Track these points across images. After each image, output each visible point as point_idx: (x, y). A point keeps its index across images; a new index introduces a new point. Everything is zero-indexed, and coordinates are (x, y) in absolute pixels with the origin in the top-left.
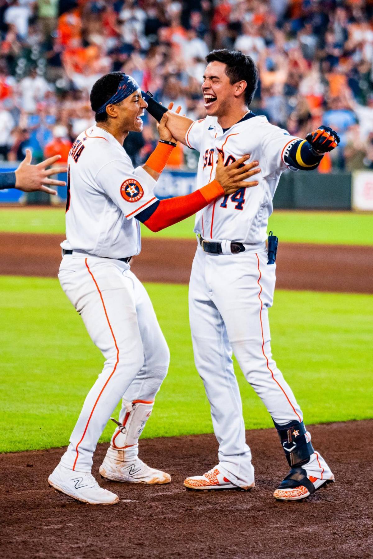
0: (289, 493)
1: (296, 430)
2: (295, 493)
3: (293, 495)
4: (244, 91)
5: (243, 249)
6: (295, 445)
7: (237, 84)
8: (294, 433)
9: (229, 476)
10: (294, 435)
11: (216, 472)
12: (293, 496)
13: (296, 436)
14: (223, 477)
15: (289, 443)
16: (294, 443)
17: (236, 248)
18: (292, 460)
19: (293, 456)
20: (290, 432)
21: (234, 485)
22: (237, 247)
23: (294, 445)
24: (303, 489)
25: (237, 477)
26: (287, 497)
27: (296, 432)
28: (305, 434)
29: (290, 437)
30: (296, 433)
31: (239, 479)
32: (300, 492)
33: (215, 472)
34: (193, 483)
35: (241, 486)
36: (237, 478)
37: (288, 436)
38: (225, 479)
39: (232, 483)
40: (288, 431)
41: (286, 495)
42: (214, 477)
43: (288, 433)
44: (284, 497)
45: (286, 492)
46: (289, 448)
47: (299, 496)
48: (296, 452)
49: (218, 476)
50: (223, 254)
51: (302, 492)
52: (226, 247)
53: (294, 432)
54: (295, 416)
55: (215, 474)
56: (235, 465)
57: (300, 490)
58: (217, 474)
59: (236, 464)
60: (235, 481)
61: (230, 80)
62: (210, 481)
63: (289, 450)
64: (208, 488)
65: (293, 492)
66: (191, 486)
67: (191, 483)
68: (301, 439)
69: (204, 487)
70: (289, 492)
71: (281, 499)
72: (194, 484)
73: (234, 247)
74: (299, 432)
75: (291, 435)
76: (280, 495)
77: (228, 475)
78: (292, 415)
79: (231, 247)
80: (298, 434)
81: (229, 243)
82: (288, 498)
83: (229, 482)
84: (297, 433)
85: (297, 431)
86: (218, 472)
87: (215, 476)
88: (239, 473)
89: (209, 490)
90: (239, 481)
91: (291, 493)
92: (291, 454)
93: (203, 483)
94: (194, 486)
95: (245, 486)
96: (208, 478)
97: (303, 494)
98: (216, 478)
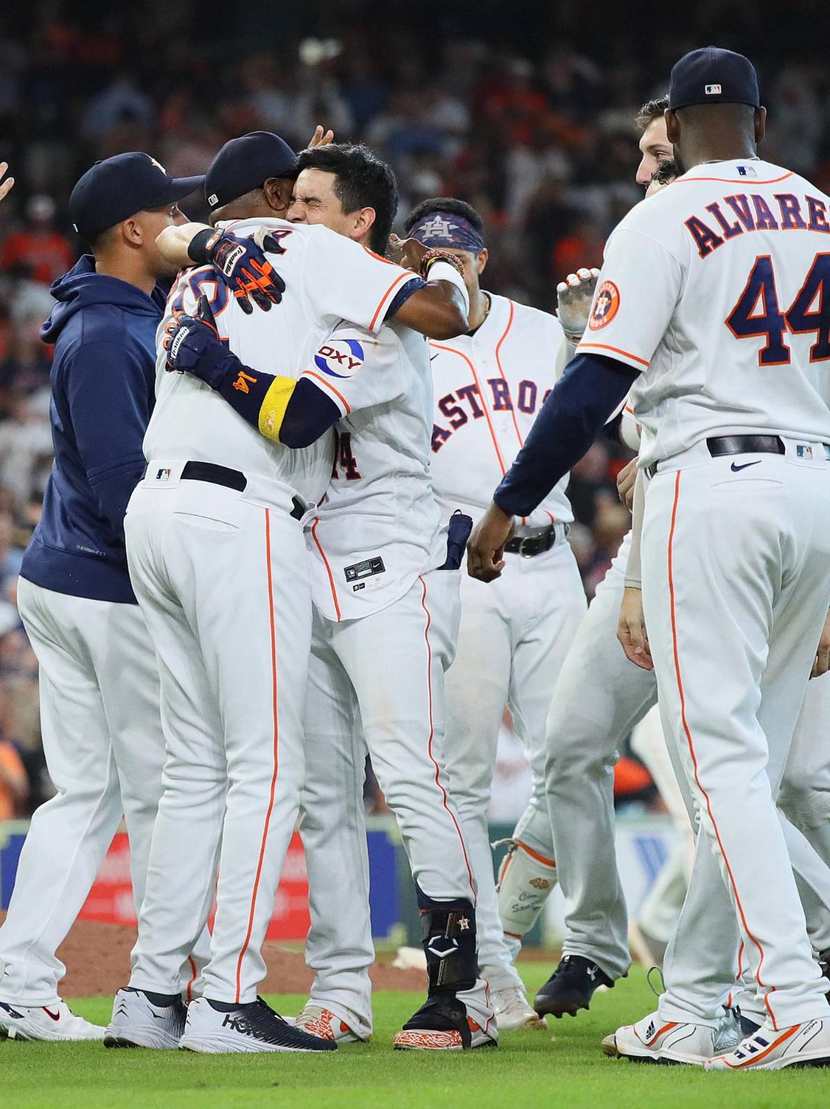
0: (430, 1038)
1: (464, 918)
2: (440, 1039)
3: (437, 1043)
4: (369, 229)
6: (455, 946)
7: (357, 214)
8: (461, 922)
9: (349, 1017)
10: (460, 926)
11: (327, 1016)
13: (462, 929)
14: (340, 1023)
15: (445, 939)
16: (455, 942)
18: (442, 976)
19: (446, 967)
21: (355, 1034)
23: (453, 945)
24: (456, 1035)
25: (359, 1018)
27: (464, 922)
29: (450, 929)
30: (464, 924)
32: (450, 1040)
33: (323, 1017)
37: (448, 924)
38: (343, 1026)
39: (352, 1033)
40: (449, 915)
42: (325, 1027)
43: (448, 919)
45: (424, 1036)
46: (442, 950)
48: (454, 962)
49: (330, 1022)
51: (452, 1040)
53: (461, 919)
57: (451, 1036)
58: (330, 1018)
60: (356, 1027)
61: (343, 207)
63: (441, 954)
65: (436, 1037)
68: (469, 937)
70: (430, 1035)
74: (468, 924)
75: (453, 923)
76: (412, 1041)
77: (346, 1015)
82: (428, 1049)
83: (348, 1031)
84: (466, 924)
85: (466, 920)
86: (330, 1013)
87: (328, 1023)
91: (433, 1038)
92: (442, 961)
97: (453, 1047)
98: (330, 1027)
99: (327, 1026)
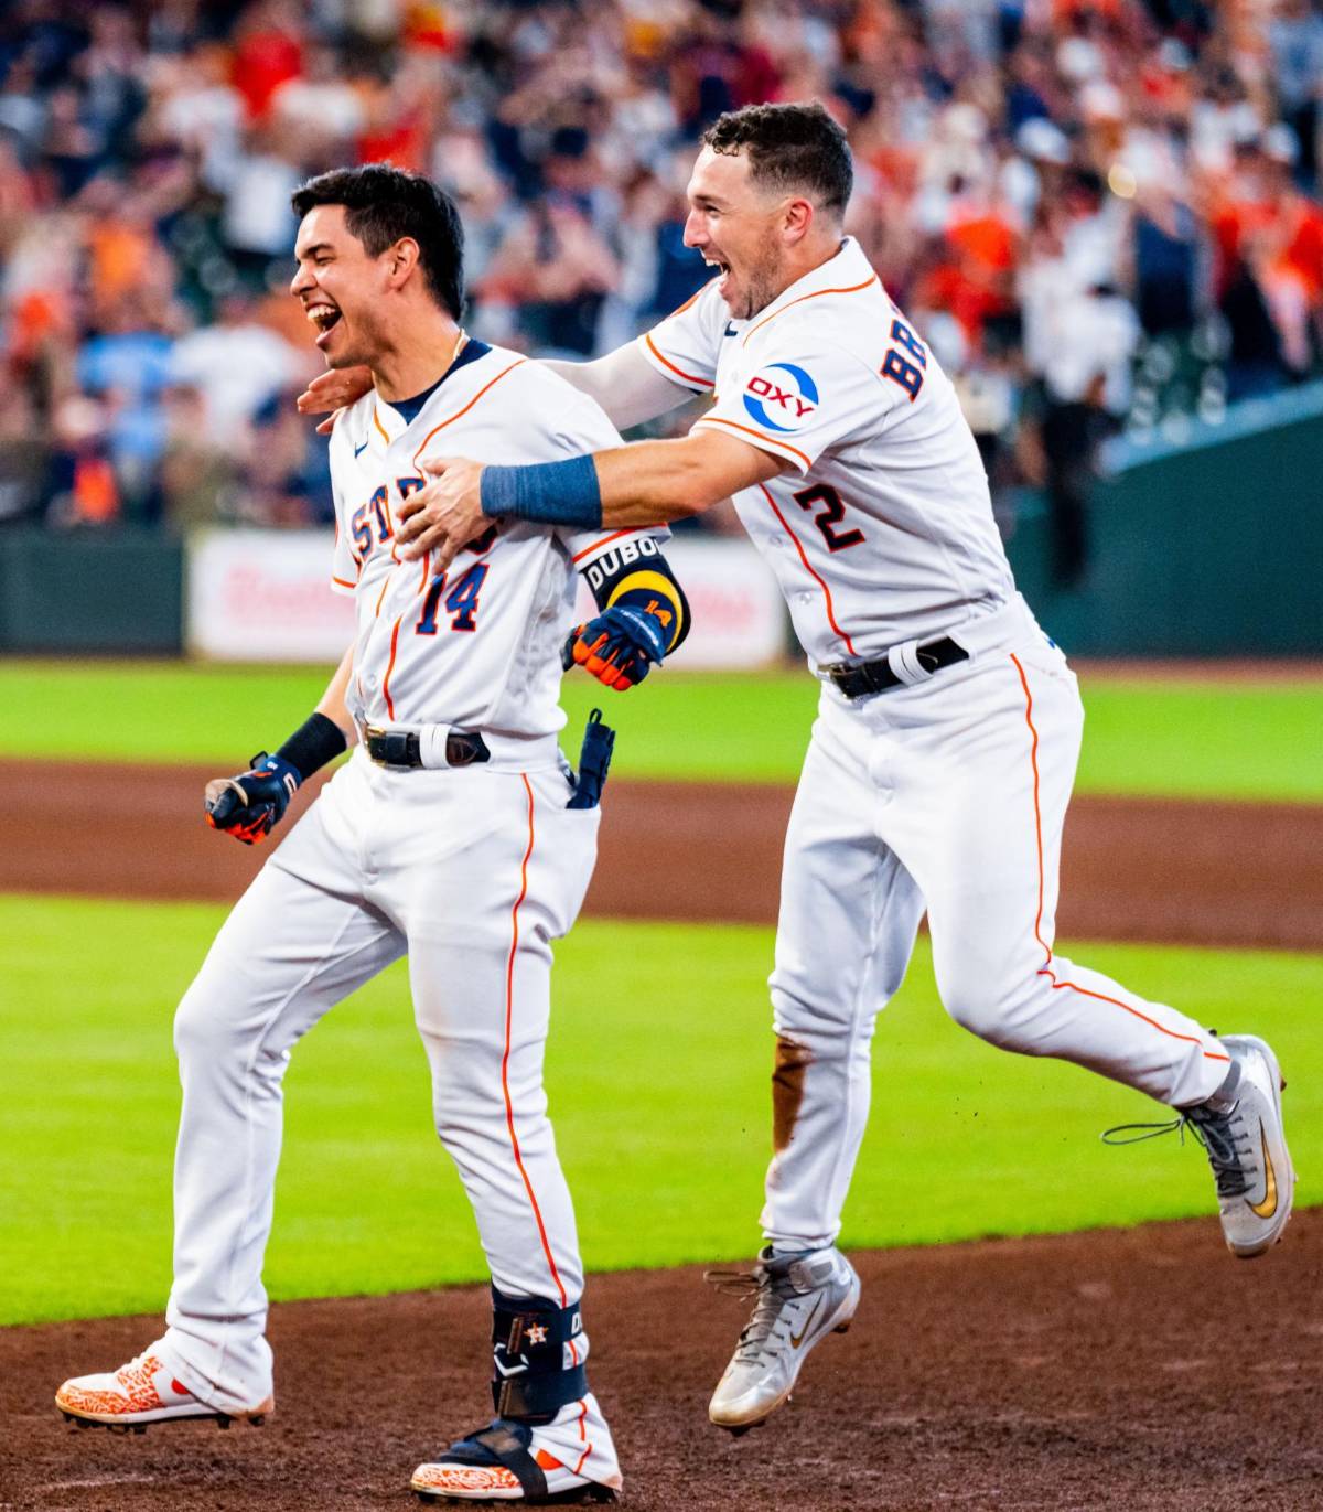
0: (455, 1476)
1: (538, 1326)
2: (472, 1477)
3: (465, 1483)
5: (483, 755)
6: (525, 1364)
8: (531, 1332)
9: (190, 1377)
10: (529, 1338)
11: (150, 1366)
12: (465, 1487)
13: (533, 1341)
14: (172, 1380)
15: (508, 1352)
16: (524, 1359)
17: (461, 748)
18: (504, 1402)
19: (509, 1393)
20: (521, 1325)
21: (207, 1405)
22: (467, 749)
23: (521, 1363)
24: (504, 1474)
25: (211, 1382)
26: (446, 1485)
27: (536, 1332)
28: (566, 1345)
29: (515, 1338)
30: (537, 1335)
31: (218, 1388)
32: (491, 1479)
33: (146, 1366)
34: (79, 1400)
35: (226, 1410)
36: (211, 1388)
37: (512, 1333)
38: (178, 1387)
39: (198, 1400)
40: (516, 1320)
41: (445, 1479)
42: (144, 1382)
43: (514, 1326)
44: (437, 1484)
45: (446, 1473)
46: (507, 1366)
47: (486, 1487)
48: (523, 1386)
49: (154, 1376)
50: (424, 768)
51: (495, 1480)
52: (433, 746)
53: (531, 1327)
54: (552, 1286)
55: (148, 1371)
56: (207, 1346)
57: (495, 1474)
58: (154, 1370)
59: (213, 1345)
60: (207, 1394)
62: (132, 1396)
63: (506, 1372)
64: (123, 1421)
65: (467, 1475)
66: (73, 1409)
67: (75, 1400)
68: (551, 1352)
69: (112, 1415)
70: (456, 1472)
71: (427, 1491)
72: (81, 1403)
73: (457, 746)
74: (545, 1334)
75: (519, 1332)
76: (429, 1482)
77: (185, 1372)
78: (540, 1280)
79: (448, 744)
80: (543, 1339)
81: (443, 731)
82: (449, 1490)
83: (189, 1396)
84: (541, 1334)
85: (540, 1330)
86: (157, 1364)
87: (148, 1376)
88: (220, 1371)
89: (127, 1426)
90: (219, 1394)
91: (462, 1476)
92: (505, 1382)
93: (111, 1403)
94: (82, 1408)
95: (238, 1411)
96: (127, 1385)
97: (497, 1487)
98: (151, 1382)
99: (147, 1380)
